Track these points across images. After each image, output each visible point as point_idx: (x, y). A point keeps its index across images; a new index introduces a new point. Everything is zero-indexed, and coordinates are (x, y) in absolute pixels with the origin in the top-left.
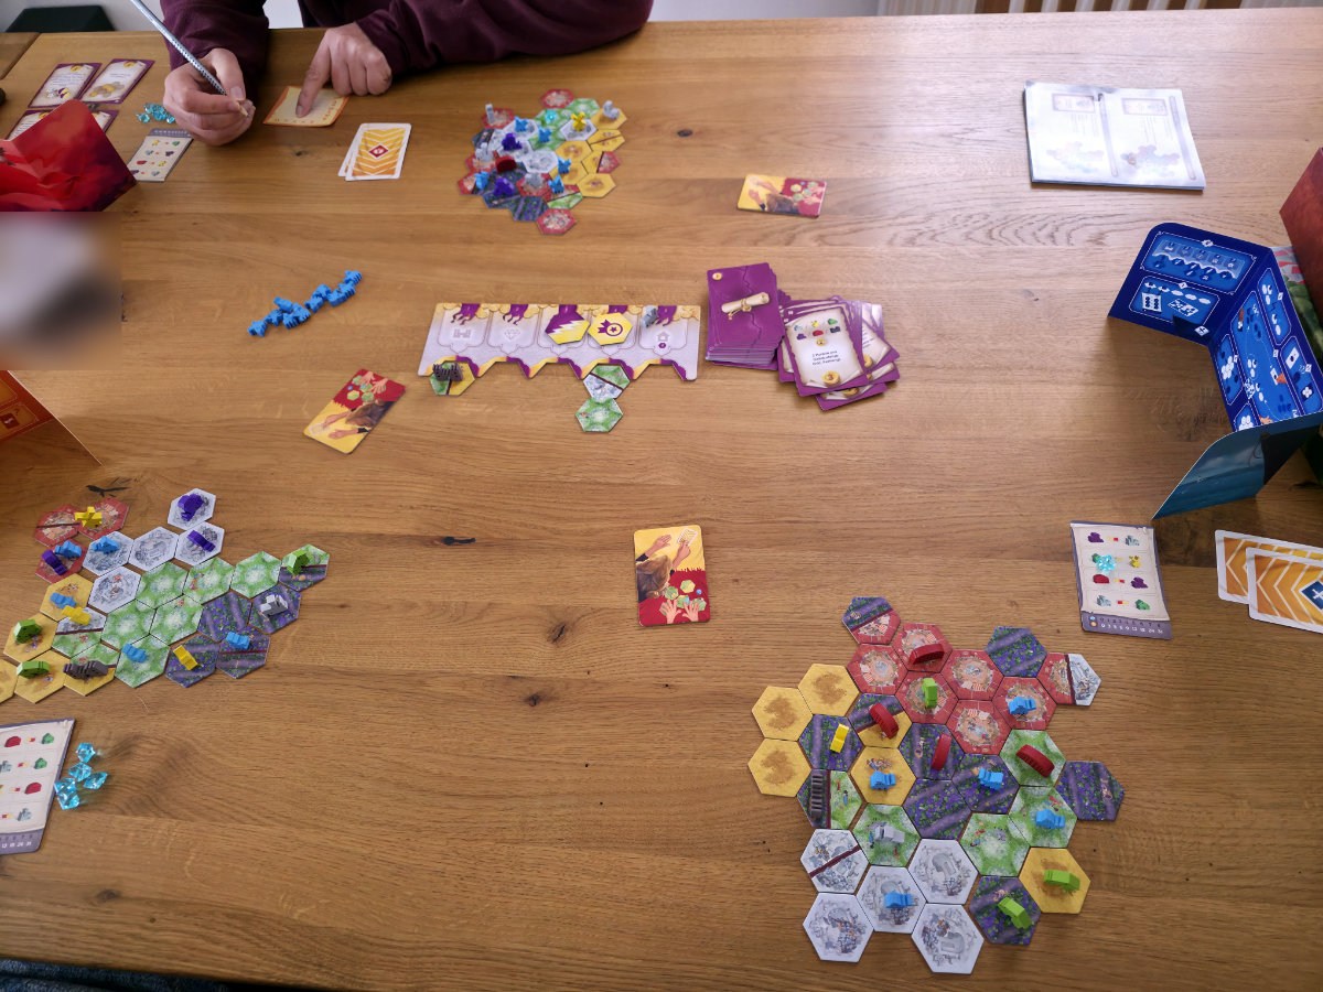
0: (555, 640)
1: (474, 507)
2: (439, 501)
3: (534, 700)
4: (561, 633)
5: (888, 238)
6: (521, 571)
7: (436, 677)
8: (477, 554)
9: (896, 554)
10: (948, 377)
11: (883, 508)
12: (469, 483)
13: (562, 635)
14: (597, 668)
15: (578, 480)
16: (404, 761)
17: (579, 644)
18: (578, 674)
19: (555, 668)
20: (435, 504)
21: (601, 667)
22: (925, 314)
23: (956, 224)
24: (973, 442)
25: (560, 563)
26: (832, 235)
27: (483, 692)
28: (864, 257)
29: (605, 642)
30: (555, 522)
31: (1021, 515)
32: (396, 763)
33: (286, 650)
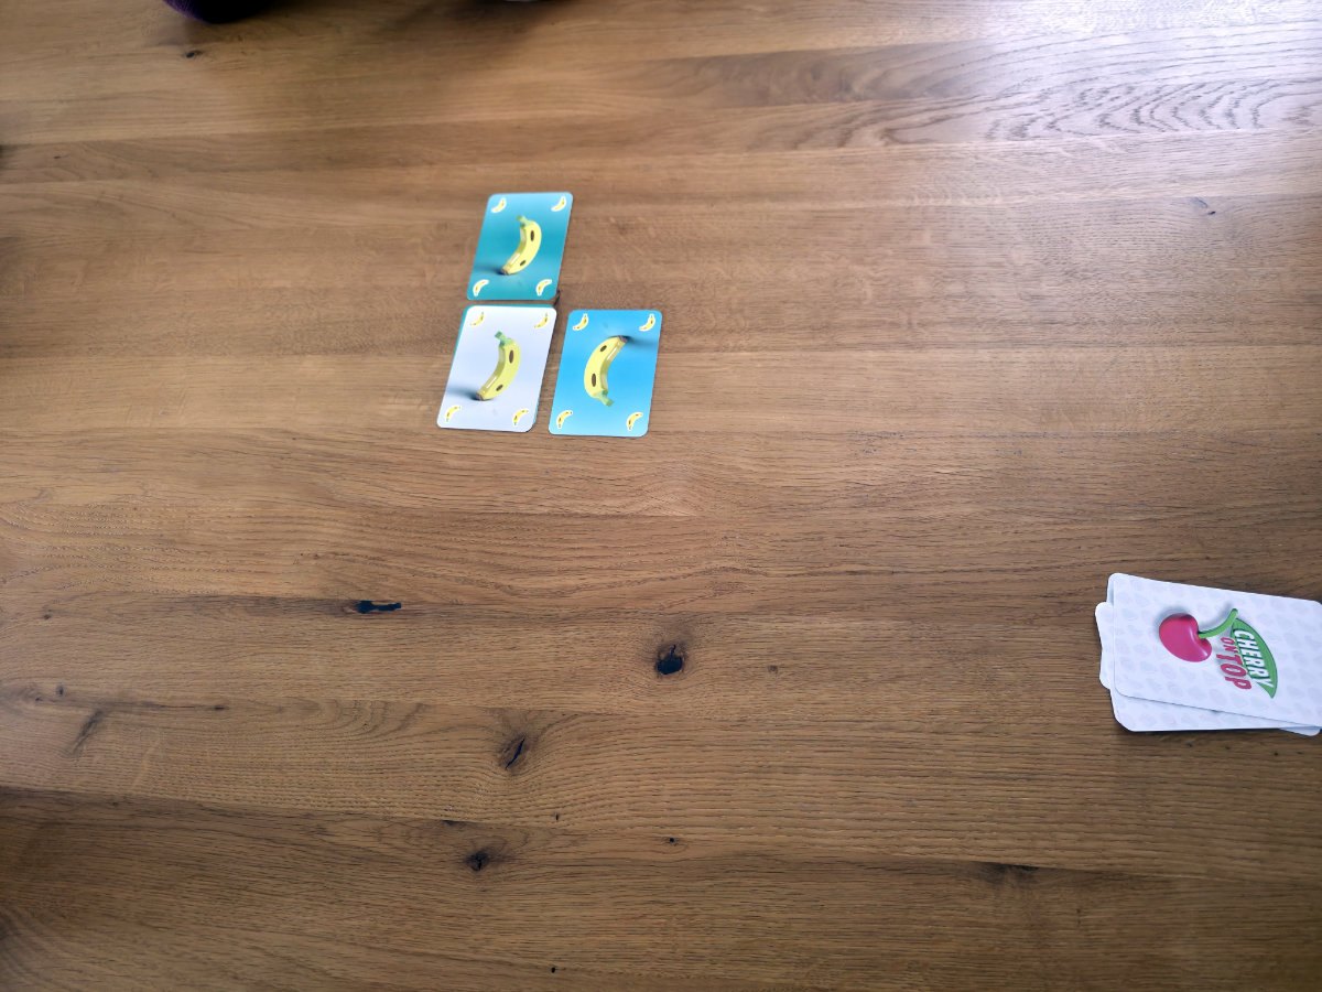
0: (509, 764)
1: (399, 554)
2: (353, 547)
3: (479, 861)
4: (518, 752)
5: (986, 129)
6: (464, 653)
7: (343, 821)
8: (402, 626)
9: (1015, 624)
10: (1083, 337)
11: (993, 549)
12: (394, 518)
13: (519, 757)
14: (569, 809)
15: (546, 511)
16: (294, 956)
17: (544, 770)
18: (544, 819)
19: (510, 808)
20: (347, 551)
21: (576, 808)
22: (1045, 241)
23: (1085, 103)
24: (1125, 440)
25: (518, 641)
26: (905, 128)
27: (407, 846)
28: (952, 158)
29: (581, 768)
30: (511, 577)
31: (1208, 558)
32: (283, 958)
33: (141, 776)
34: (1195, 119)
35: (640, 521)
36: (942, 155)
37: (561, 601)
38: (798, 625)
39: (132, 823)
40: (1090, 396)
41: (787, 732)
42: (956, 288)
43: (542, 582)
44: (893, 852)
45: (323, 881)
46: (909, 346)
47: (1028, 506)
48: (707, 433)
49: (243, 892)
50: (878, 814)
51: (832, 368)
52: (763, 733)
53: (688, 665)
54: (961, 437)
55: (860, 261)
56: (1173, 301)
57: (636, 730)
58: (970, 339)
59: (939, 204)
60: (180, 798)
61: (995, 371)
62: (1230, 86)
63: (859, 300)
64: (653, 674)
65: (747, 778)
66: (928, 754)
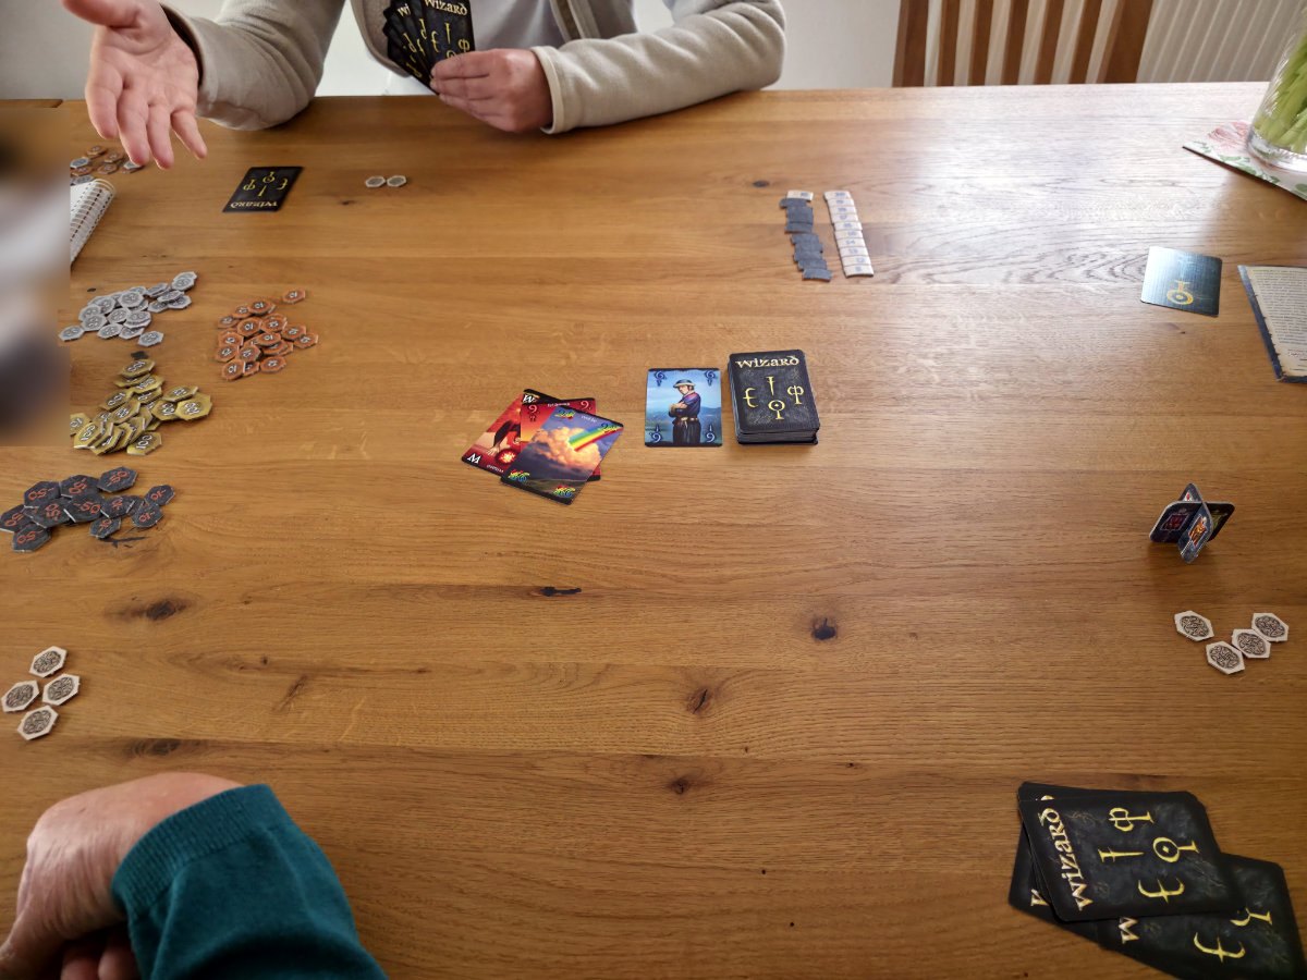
0: (696, 710)
1: (576, 552)
2: (533, 547)
3: (680, 786)
4: (703, 700)
6: (642, 625)
7: (549, 757)
8: (584, 605)
9: (1103, 600)
10: (1109, 409)
11: (1073, 549)
12: (566, 527)
13: (705, 704)
14: (756, 743)
15: (697, 521)
16: (517, 871)
17: (728, 714)
18: (733, 751)
19: (702, 744)
20: (527, 550)
21: (762, 742)
22: (1064, 347)
23: (1073, 263)
25: (689, 615)
26: (940, 274)
27: (611, 776)
29: (762, 711)
30: (675, 568)
32: (506, 873)
33: (350, 727)
35: (778, 529)
37: (721, 587)
38: (928, 603)
39: (344, 766)
40: (1123, 447)
41: (934, 680)
43: (703, 572)
44: (1043, 768)
45: (537, 807)
46: (975, 413)
47: (1094, 519)
48: (826, 469)
49: (460, 820)
50: (1025, 741)
51: (917, 425)
52: (914, 682)
53: (840, 633)
54: (1030, 472)
57: (805, 682)
58: (1022, 408)
60: (391, 744)
61: (1047, 429)
63: (928, 382)
64: (811, 640)
65: (907, 716)
66: (1056, 695)
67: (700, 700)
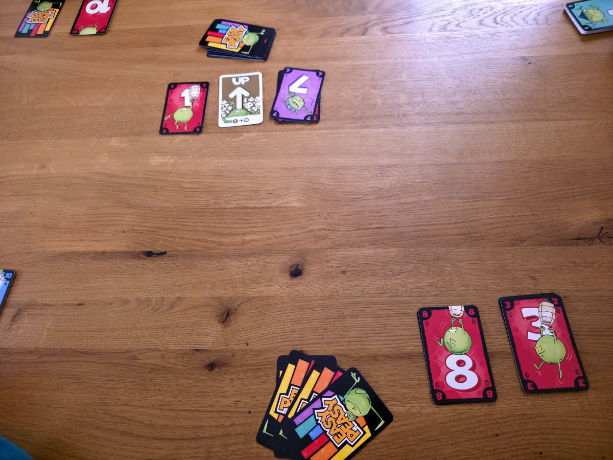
0: (224, 322)
1: (165, 229)
2: (141, 226)
3: (211, 366)
4: (228, 316)
5: (429, 28)
6: (199, 273)
7: (145, 352)
8: (168, 262)
9: (451, 247)
10: (476, 120)
11: (440, 215)
12: (161, 212)
13: (228, 319)
14: (253, 340)
15: (234, 206)
16: (126, 416)
17: (240, 324)
18: (240, 345)
19: (225, 342)
20: (139, 228)
21: (256, 340)
22: (457, 77)
23: (472, 15)
24: (496, 164)
25: (225, 266)
26: (392, 27)
27: (176, 362)
28: (414, 40)
29: (258, 322)
30: (219, 237)
31: (533, 214)
32: (120, 417)
33: (43, 338)
34: (521, 22)
35: (279, 209)
36: (409, 39)
37: (244, 247)
38: (354, 252)
39: (40, 360)
40: (480, 146)
41: (351, 300)
42: (419, 99)
43: (234, 239)
44: (402, 349)
45: (137, 380)
46: (398, 125)
47: (455, 195)
48: (308, 168)
49: (98, 389)
50: (394, 334)
51: (364, 136)
52: (341, 301)
53: (304, 272)
54: (424, 165)
55: (374, 87)
56: (514, 103)
57: (283, 303)
58: (426, 121)
59: (409, 61)
60: (64, 347)
61: (438, 135)
62: (535, 7)
63: (375, 106)
64: (289, 278)
65: (334, 322)
66: (415, 306)
67: (226, 316)
